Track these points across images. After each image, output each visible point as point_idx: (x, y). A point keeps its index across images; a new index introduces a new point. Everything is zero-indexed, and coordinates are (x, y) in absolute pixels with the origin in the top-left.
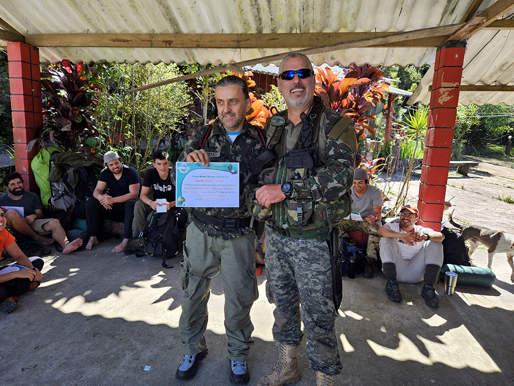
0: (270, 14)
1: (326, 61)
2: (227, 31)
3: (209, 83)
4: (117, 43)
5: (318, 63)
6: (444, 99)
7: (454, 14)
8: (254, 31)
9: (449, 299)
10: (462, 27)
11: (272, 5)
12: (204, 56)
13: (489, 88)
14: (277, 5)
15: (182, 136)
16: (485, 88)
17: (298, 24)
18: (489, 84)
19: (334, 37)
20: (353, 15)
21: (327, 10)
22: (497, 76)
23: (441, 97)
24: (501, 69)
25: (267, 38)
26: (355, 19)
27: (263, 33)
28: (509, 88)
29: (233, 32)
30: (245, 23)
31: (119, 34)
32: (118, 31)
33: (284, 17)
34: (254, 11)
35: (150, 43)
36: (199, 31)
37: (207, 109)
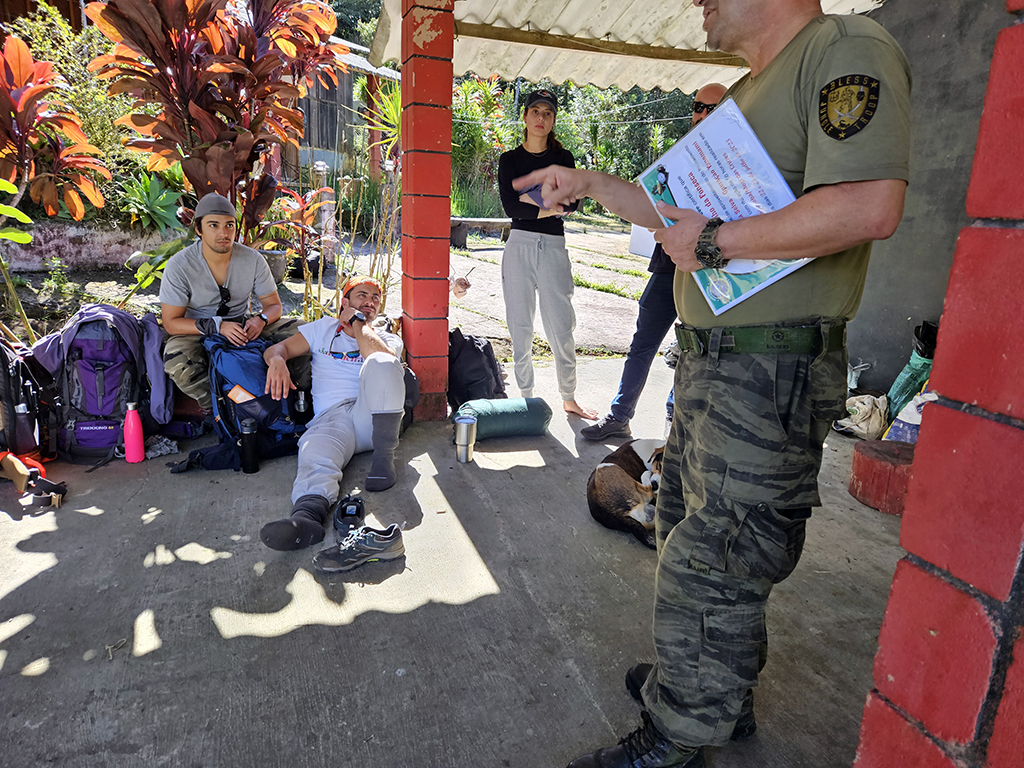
6: (425, 36)
9: (465, 470)
13: (518, 35)
16: (511, 34)
18: (516, 26)
23: (418, 31)
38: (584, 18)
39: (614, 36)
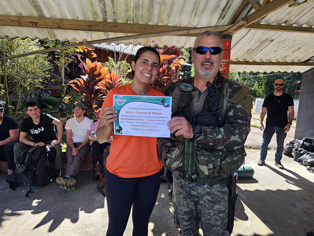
0: (113, 9)
1: (149, 43)
2: (81, 18)
3: (65, 54)
5: (144, 44)
7: (224, 19)
8: (101, 20)
10: (232, 27)
11: (114, 2)
12: (62, 35)
13: (240, 63)
14: (117, 3)
15: (45, 91)
17: (131, 18)
20: (168, 14)
21: (151, 9)
22: (245, 56)
24: (247, 52)
25: (111, 25)
26: (168, 17)
27: (107, 21)
28: (250, 63)
29: (86, 19)
30: (94, 14)
33: (122, 12)
34: (101, 5)
35: (18, 23)
36: (59, 16)
37: (64, 72)
38: (261, 57)
39: (269, 60)
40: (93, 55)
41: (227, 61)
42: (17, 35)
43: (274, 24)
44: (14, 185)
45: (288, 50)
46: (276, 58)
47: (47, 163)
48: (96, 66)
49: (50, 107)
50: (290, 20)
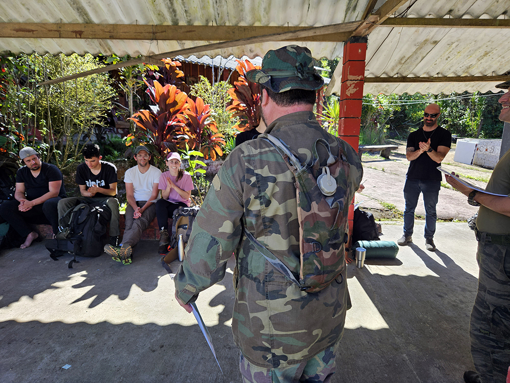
0: (183, 6)
1: (246, 53)
2: (141, 22)
3: (132, 74)
4: (21, 33)
5: (238, 56)
6: (351, 91)
7: (356, 11)
8: (170, 23)
9: (360, 271)
10: (361, 24)
12: (120, 48)
13: (392, 80)
15: (108, 130)
16: (389, 79)
17: (213, 17)
18: (392, 76)
19: (250, 31)
20: (265, 9)
21: (240, 3)
22: (398, 68)
23: (348, 90)
24: (400, 63)
25: (183, 30)
26: (267, 13)
27: (179, 24)
29: (149, 22)
30: (159, 14)
31: (22, 23)
32: (21, 20)
33: (198, 9)
34: (166, 2)
35: (58, 33)
36: (111, 21)
37: (132, 101)
38: (425, 70)
39: (441, 74)
40: (178, 74)
41: (359, 78)
42: (59, 49)
43: (431, 17)
44: (56, 255)
45: (468, 56)
46: (453, 69)
47: (98, 227)
48: (169, 90)
49: (116, 152)
50: (456, 9)
